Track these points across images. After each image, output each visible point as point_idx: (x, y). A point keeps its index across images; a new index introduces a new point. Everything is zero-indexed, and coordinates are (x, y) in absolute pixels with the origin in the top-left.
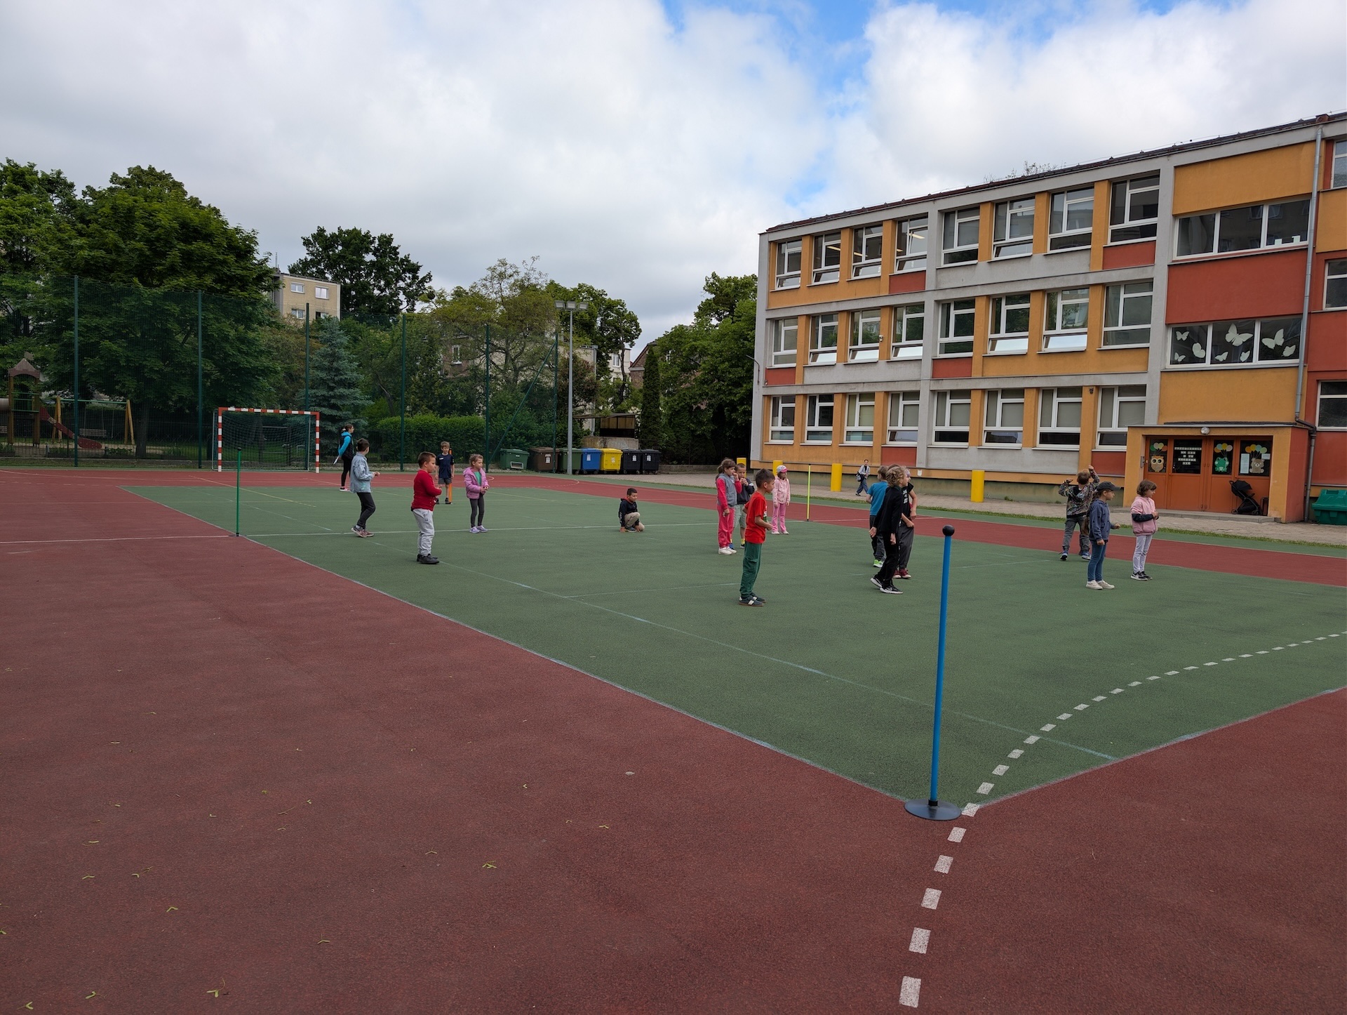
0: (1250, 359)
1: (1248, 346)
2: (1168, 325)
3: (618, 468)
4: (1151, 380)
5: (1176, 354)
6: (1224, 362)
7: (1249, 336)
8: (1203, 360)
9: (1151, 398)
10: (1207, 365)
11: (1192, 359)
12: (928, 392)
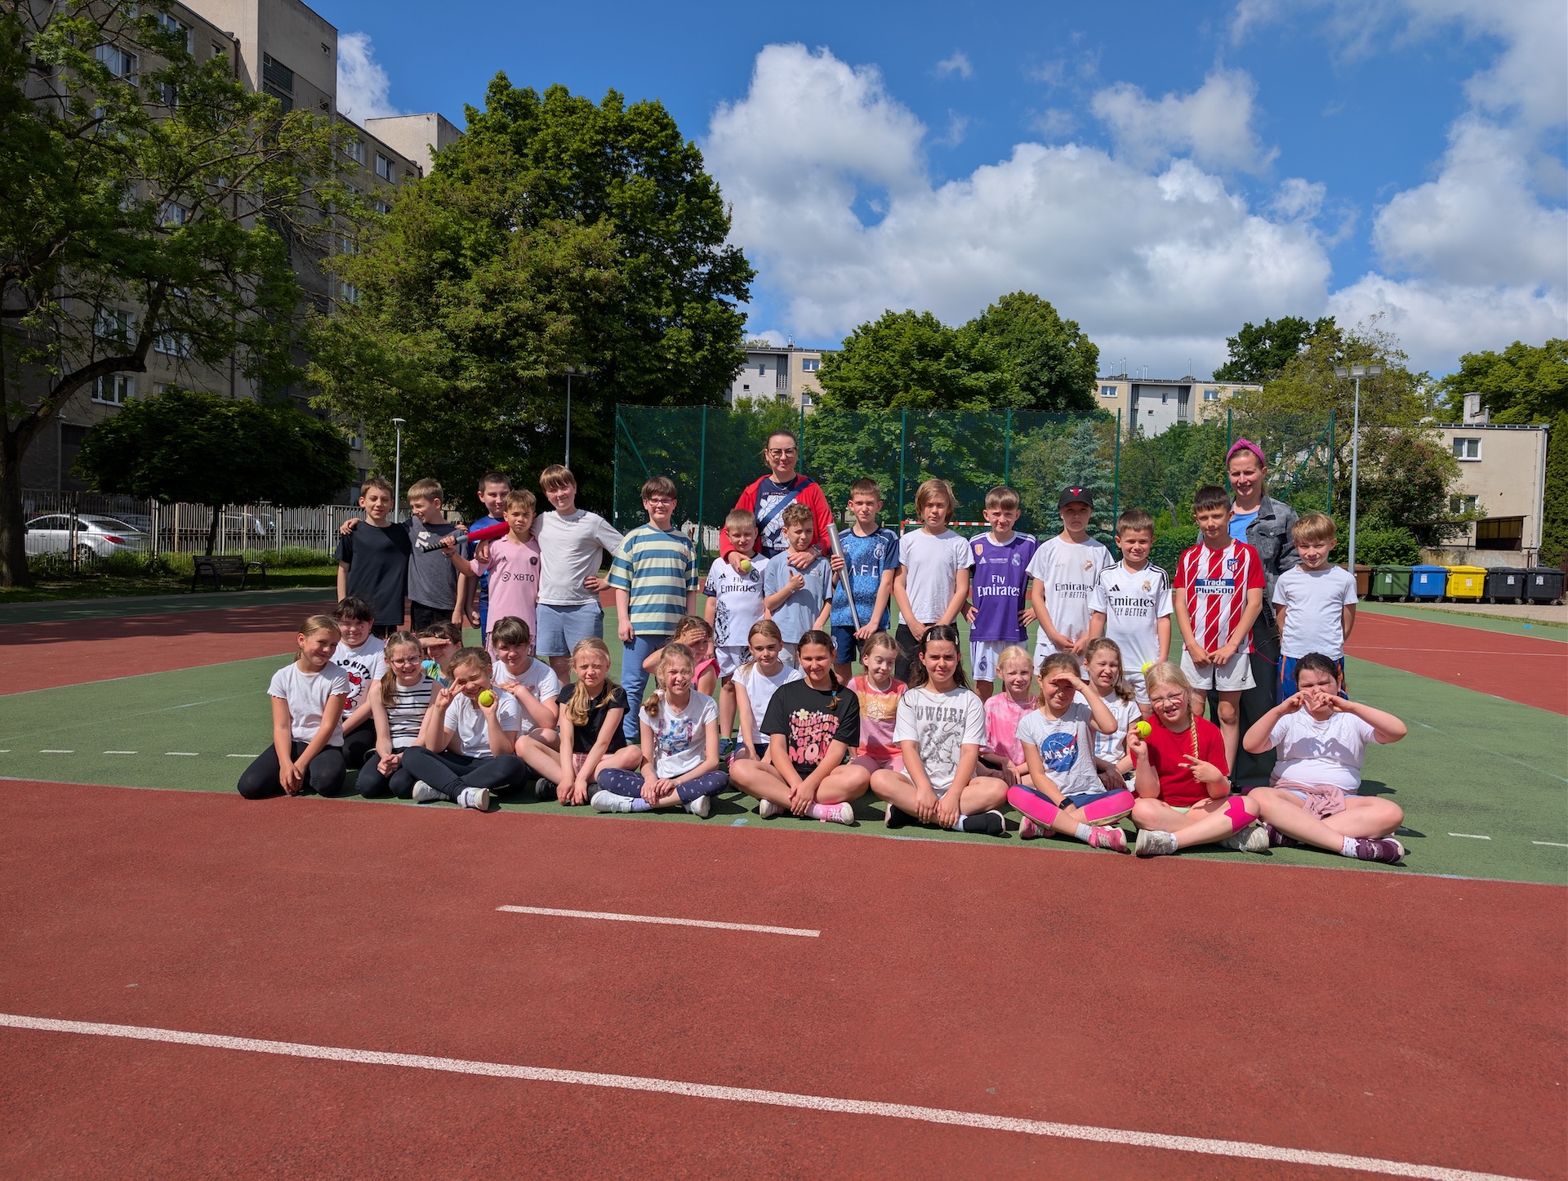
3: (1479, 593)
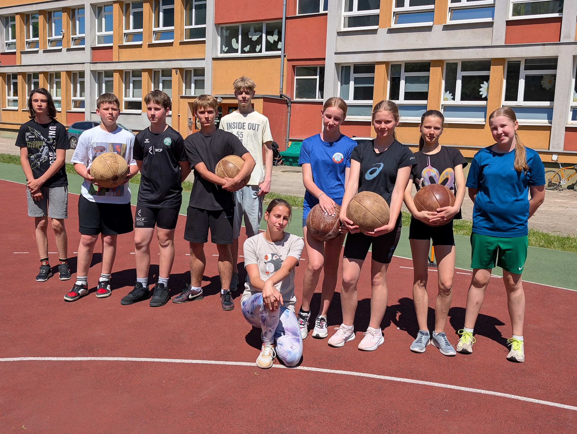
0: (260, 51)
1: (259, 41)
2: (217, 25)
4: (207, 65)
5: (224, 46)
6: (248, 52)
7: (260, 33)
8: (236, 51)
9: (208, 78)
10: (239, 54)
11: (232, 50)
12: (89, 71)
